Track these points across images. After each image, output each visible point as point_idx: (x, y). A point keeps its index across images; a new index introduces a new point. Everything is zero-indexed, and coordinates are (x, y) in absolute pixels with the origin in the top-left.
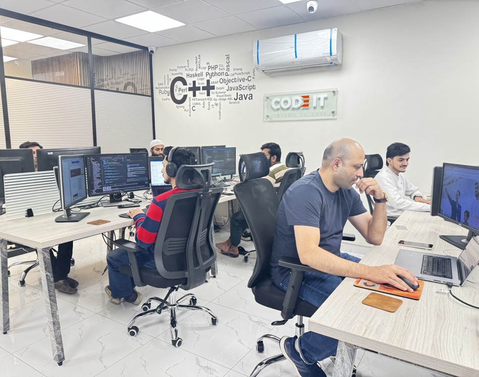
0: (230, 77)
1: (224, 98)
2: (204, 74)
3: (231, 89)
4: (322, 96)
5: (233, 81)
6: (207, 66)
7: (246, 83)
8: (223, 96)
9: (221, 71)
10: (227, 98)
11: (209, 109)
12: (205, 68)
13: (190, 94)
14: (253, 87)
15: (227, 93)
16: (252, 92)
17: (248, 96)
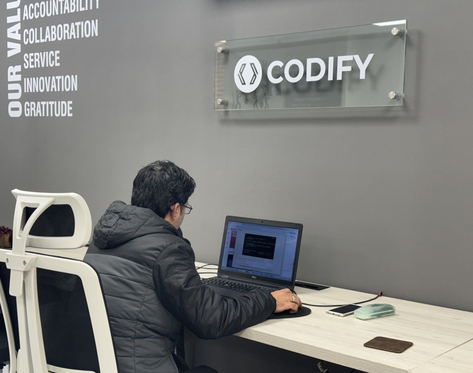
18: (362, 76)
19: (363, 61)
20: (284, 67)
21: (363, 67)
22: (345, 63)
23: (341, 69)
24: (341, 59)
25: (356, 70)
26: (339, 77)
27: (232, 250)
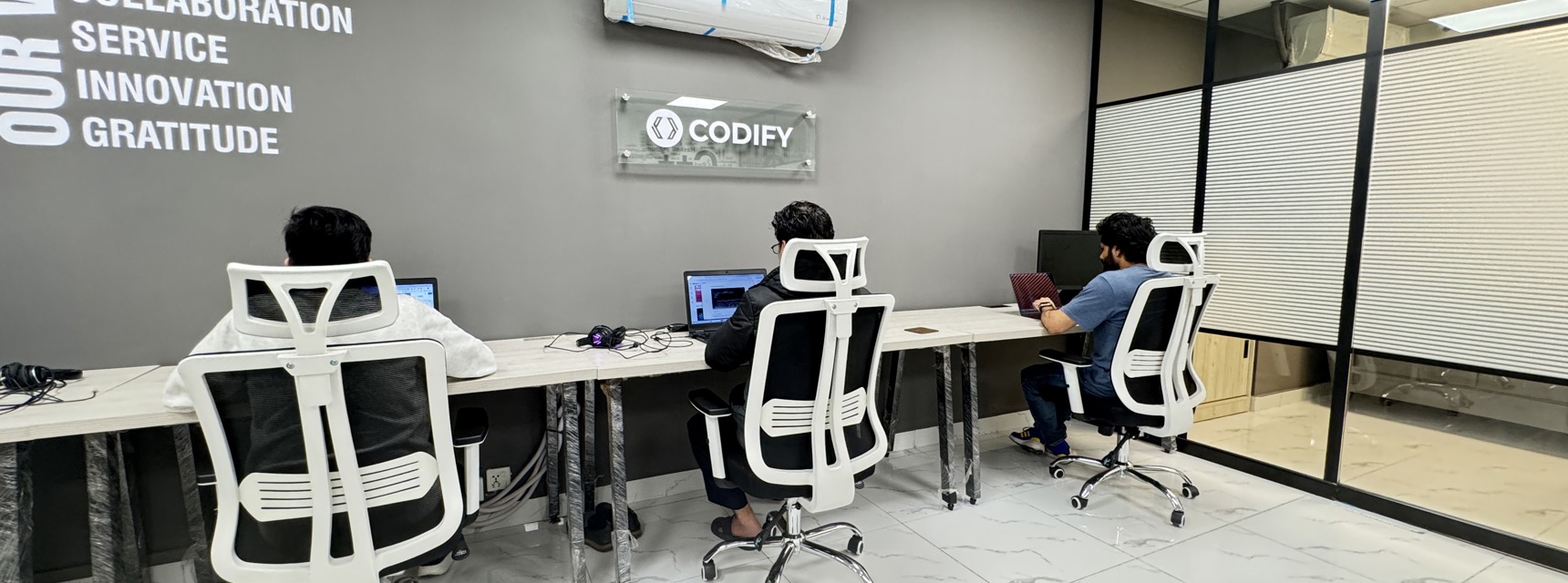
18: (784, 144)
19: (785, 133)
20: (708, 127)
21: (784, 138)
22: (769, 132)
23: (765, 137)
24: (765, 128)
25: (779, 139)
26: (764, 143)
27: (700, 303)
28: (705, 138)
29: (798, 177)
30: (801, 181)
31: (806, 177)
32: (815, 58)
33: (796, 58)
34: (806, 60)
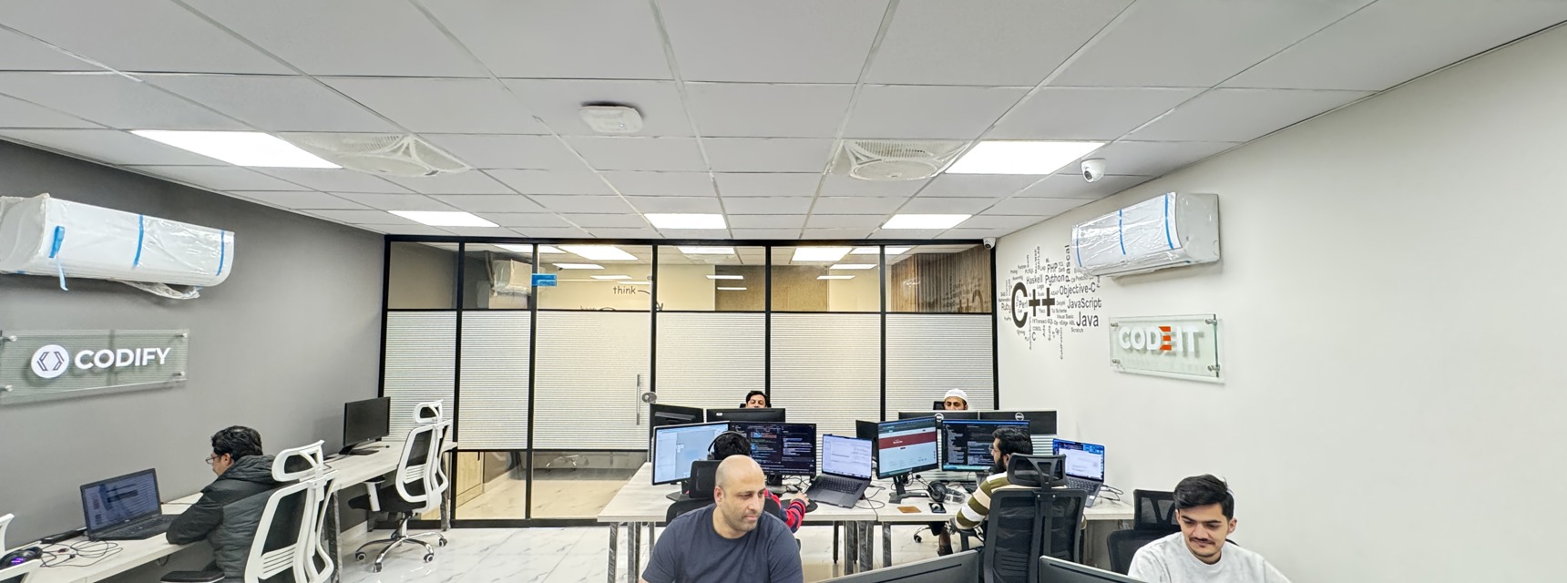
0: (1072, 285)
1: (1065, 320)
2: (1044, 278)
3: (1073, 305)
4: (1191, 329)
5: (1075, 290)
6: (1046, 264)
7: (1088, 296)
8: (1063, 317)
9: (1061, 274)
10: (1068, 320)
11: (1049, 339)
12: (1044, 268)
13: (1030, 310)
14: (1097, 304)
15: (1070, 311)
16: (1098, 312)
17: (1093, 320)
28: (90, 365)
29: (169, 385)
30: (170, 388)
31: (175, 385)
32: (194, 294)
33: (179, 296)
34: (187, 296)
